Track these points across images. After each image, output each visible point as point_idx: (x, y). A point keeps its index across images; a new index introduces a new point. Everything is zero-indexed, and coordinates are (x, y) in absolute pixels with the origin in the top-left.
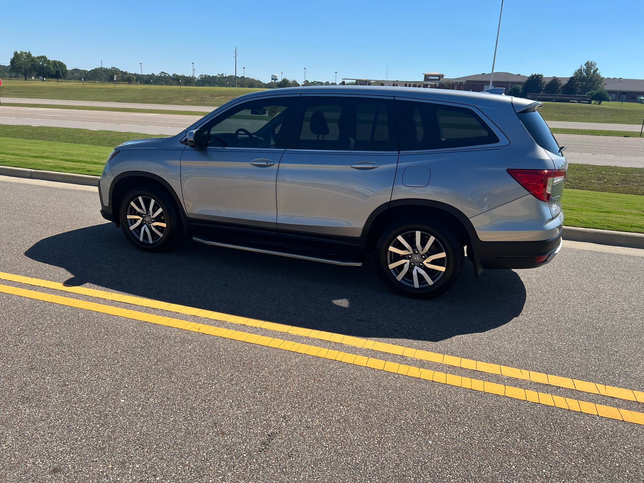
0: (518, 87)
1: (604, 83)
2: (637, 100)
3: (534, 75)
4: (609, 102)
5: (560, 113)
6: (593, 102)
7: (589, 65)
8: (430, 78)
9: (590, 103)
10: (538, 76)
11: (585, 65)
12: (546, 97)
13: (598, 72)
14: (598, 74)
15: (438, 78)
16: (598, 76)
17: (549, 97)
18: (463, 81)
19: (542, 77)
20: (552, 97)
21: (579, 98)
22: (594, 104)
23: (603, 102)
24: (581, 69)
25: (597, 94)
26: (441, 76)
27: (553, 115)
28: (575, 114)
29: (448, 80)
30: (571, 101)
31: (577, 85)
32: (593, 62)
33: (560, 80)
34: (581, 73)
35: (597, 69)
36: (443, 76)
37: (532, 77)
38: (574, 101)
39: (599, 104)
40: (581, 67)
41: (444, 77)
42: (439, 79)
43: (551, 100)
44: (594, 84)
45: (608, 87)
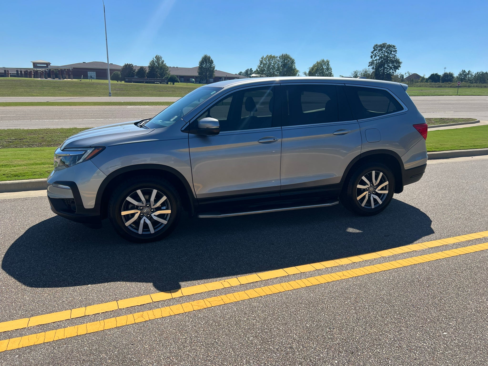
0: (118, 73)
1: (169, 70)
2: (190, 81)
3: (127, 64)
4: (179, 83)
5: (157, 91)
6: (169, 83)
7: (158, 58)
8: (38, 65)
9: (168, 84)
10: (130, 65)
11: (155, 58)
12: (139, 80)
13: (164, 63)
14: (165, 64)
15: (46, 65)
16: (165, 65)
17: (141, 80)
18: (70, 68)
19: (133, 66)
20: (142, 80)
21: (160, 81)
22: (170, 84)
23: (175, 83)
24: (153, 61)
25: (171, 78)
26: (48, 64)
27: (153, 92)
28: (166, 92)
29: (56, 67)
30: (155, 83)
31: (157, 71)
32: (160, 56)
33: (145, 68)
34: (154, 64)
35: (163, 61)
36: (49, 64)
37: (126, 66)
38: (157, 83)
39: (173, 84)
40: (153, 59)
41: (51, 65)
42: (47, 67)
43: (142, 82)
44: (164, 71)
45: (173, 73)
